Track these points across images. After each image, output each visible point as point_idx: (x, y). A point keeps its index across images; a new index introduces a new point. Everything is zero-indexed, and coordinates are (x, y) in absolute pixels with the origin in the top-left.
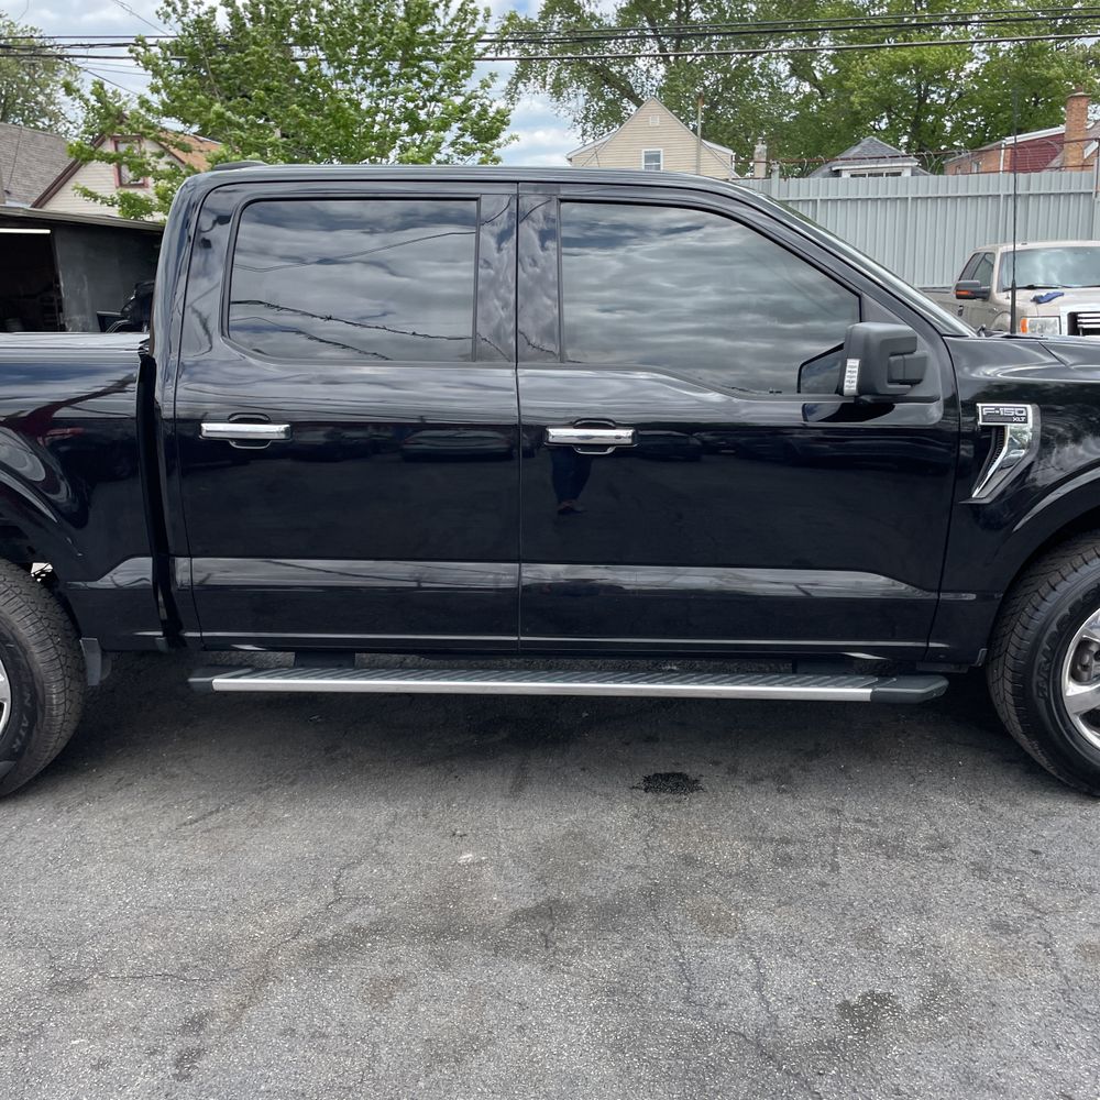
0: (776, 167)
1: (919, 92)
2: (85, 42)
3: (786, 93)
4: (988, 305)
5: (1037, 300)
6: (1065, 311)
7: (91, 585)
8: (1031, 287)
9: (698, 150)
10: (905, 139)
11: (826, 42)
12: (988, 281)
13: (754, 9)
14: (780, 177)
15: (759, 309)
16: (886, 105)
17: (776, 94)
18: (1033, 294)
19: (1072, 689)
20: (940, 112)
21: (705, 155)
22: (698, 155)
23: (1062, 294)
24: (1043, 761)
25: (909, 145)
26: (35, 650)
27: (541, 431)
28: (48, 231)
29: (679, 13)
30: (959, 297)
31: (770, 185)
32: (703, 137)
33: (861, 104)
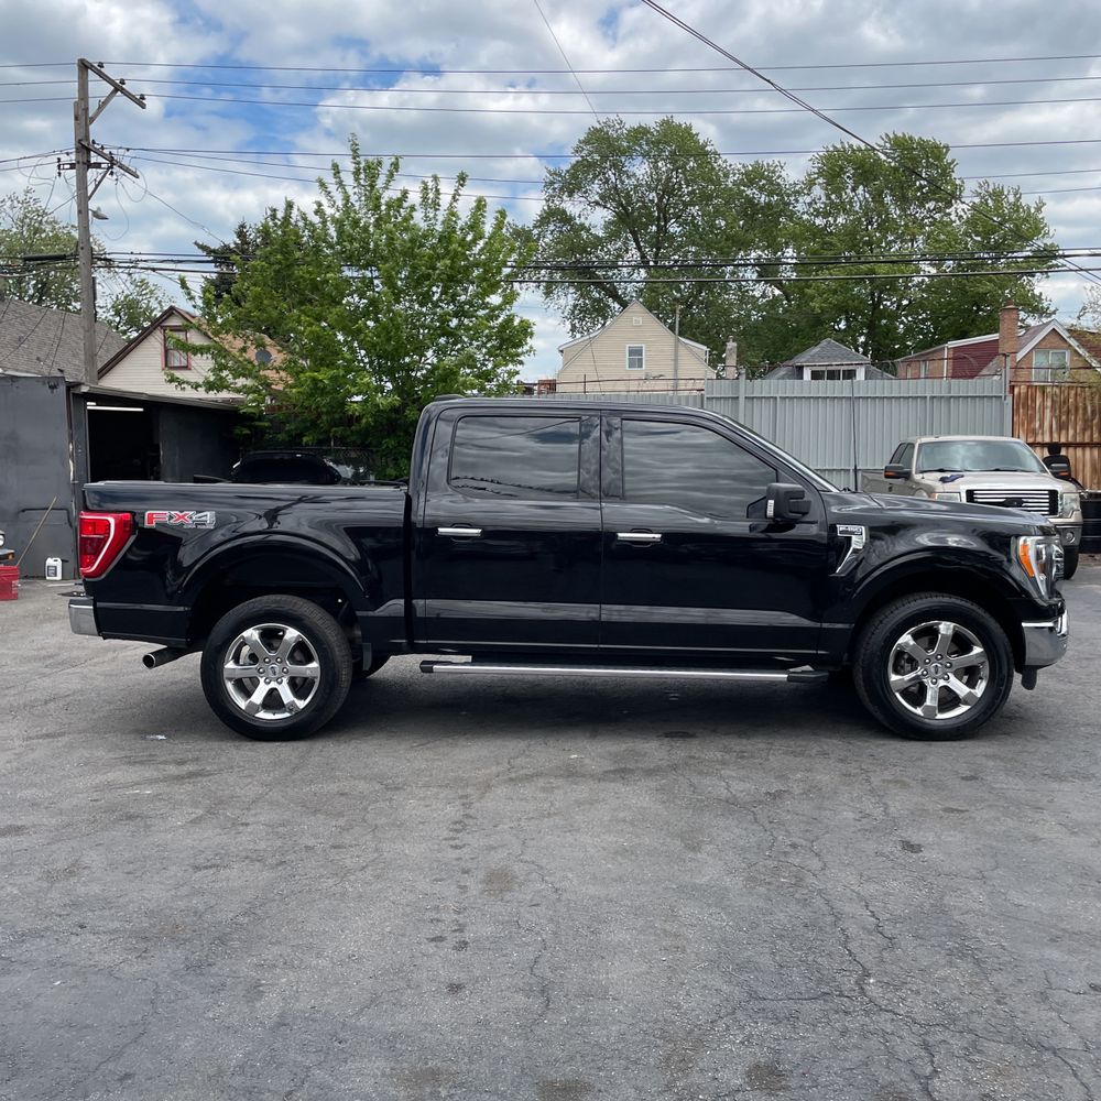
0: (743, 371)
1: (873, 299)
2: (175, 258)
3: (753, 296)
4: (909, 483)
5: (943, 480)
6: (964, 488)
7: (371, 613)
8: (941, 471)
9: (676, 347)
10: (862, 339)
11: (790, 252)
12: (910, 466)
13: (723, 223)
14: (747, 378)
15: (734, 478)
16: (843, 310)
17: (744, 298)
18: (940, 475)
19: (894, 678)
20: (894, 317)
21: (682, 351)
22: (676, 351)
23: (962, 476)
24: (880, 717)
25: (865, 345)
26: (336, 649)
27: (614, 535)
28: (141, 410)
29: (658, 226)
30: (887, 477)
31: (738, 386)
32: (681, 334)
33: (821, 308)
